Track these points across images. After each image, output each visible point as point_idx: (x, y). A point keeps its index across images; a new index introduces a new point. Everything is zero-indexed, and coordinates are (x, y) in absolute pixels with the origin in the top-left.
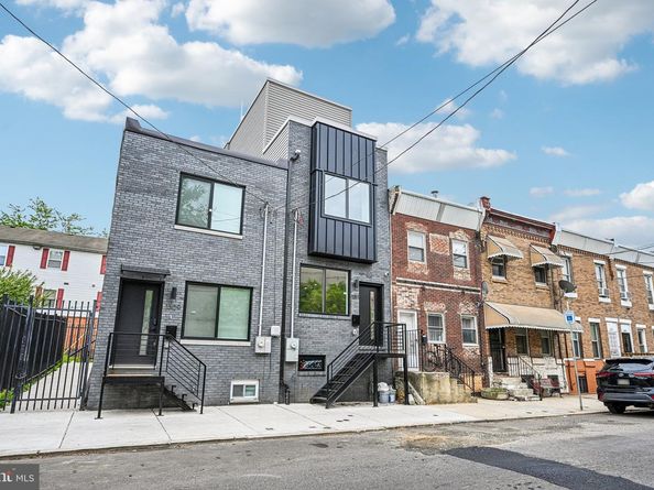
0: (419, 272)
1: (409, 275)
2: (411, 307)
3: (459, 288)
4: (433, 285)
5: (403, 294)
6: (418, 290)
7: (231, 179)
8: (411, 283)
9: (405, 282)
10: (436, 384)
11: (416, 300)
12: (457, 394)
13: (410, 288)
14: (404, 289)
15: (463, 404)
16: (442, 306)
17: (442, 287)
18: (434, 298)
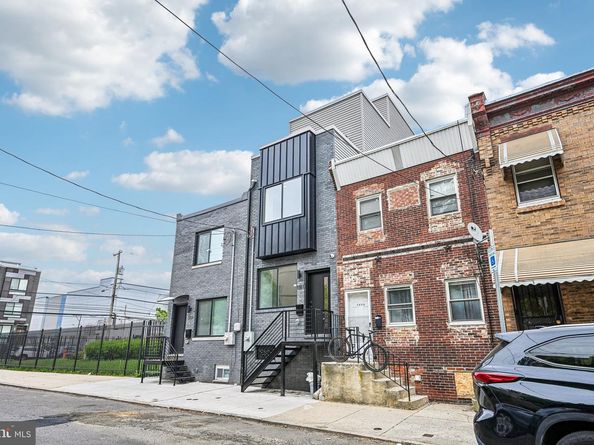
0: (372, 242)
1: (359, 249)
2: (362, 285)
3: (439, 244)
4: (393, 252)
5: (351, 273)
6: (370, 264)
7: (217, 224)
8: (362, 257)
9: (354, 258)
10: (338, 378)
11: (368, 276)
12: (371, 392)
13: (359, 264)
14: (352, 266)
15: (382, 408)
16: (409, 275)
17: (409, 250)
18: (394, 267)
